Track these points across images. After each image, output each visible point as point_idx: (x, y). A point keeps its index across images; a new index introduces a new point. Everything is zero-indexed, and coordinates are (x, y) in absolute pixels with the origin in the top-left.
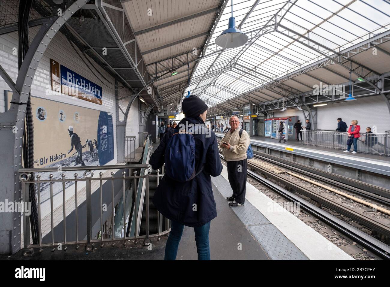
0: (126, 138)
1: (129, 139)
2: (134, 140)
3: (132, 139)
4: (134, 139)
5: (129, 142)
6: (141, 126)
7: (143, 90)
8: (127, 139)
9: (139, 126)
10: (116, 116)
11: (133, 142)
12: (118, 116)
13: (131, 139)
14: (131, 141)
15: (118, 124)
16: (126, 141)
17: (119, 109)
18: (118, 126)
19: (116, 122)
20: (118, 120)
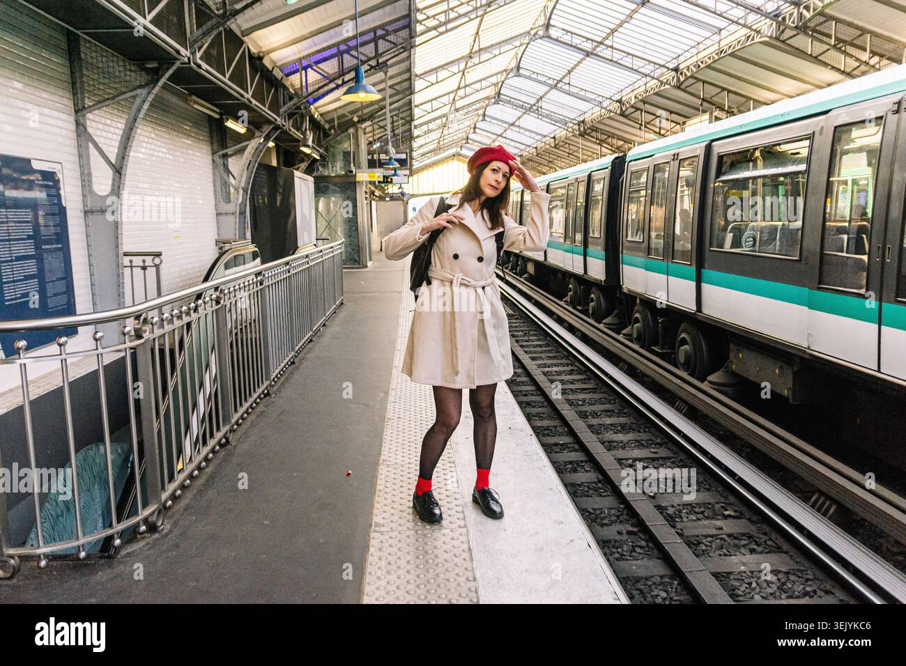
0: (126, 261)
1: (138, 261)
2: (157, 266)
3: (149, 260)
4: (157, 261)
5: (138, 272)
6: (226, 214)
7: (174, 68)
8: (131, 262)
9: (217, 214)
10: (82, 174)
11: (151, 272)
12: (89, 175)
13: (144, 261)
14: (144, 268)
15: (89, 205)
16: (127, 271)
17: (91, 145)
18: (92, 212)
19: (84, 196)
20: (91, 192)
